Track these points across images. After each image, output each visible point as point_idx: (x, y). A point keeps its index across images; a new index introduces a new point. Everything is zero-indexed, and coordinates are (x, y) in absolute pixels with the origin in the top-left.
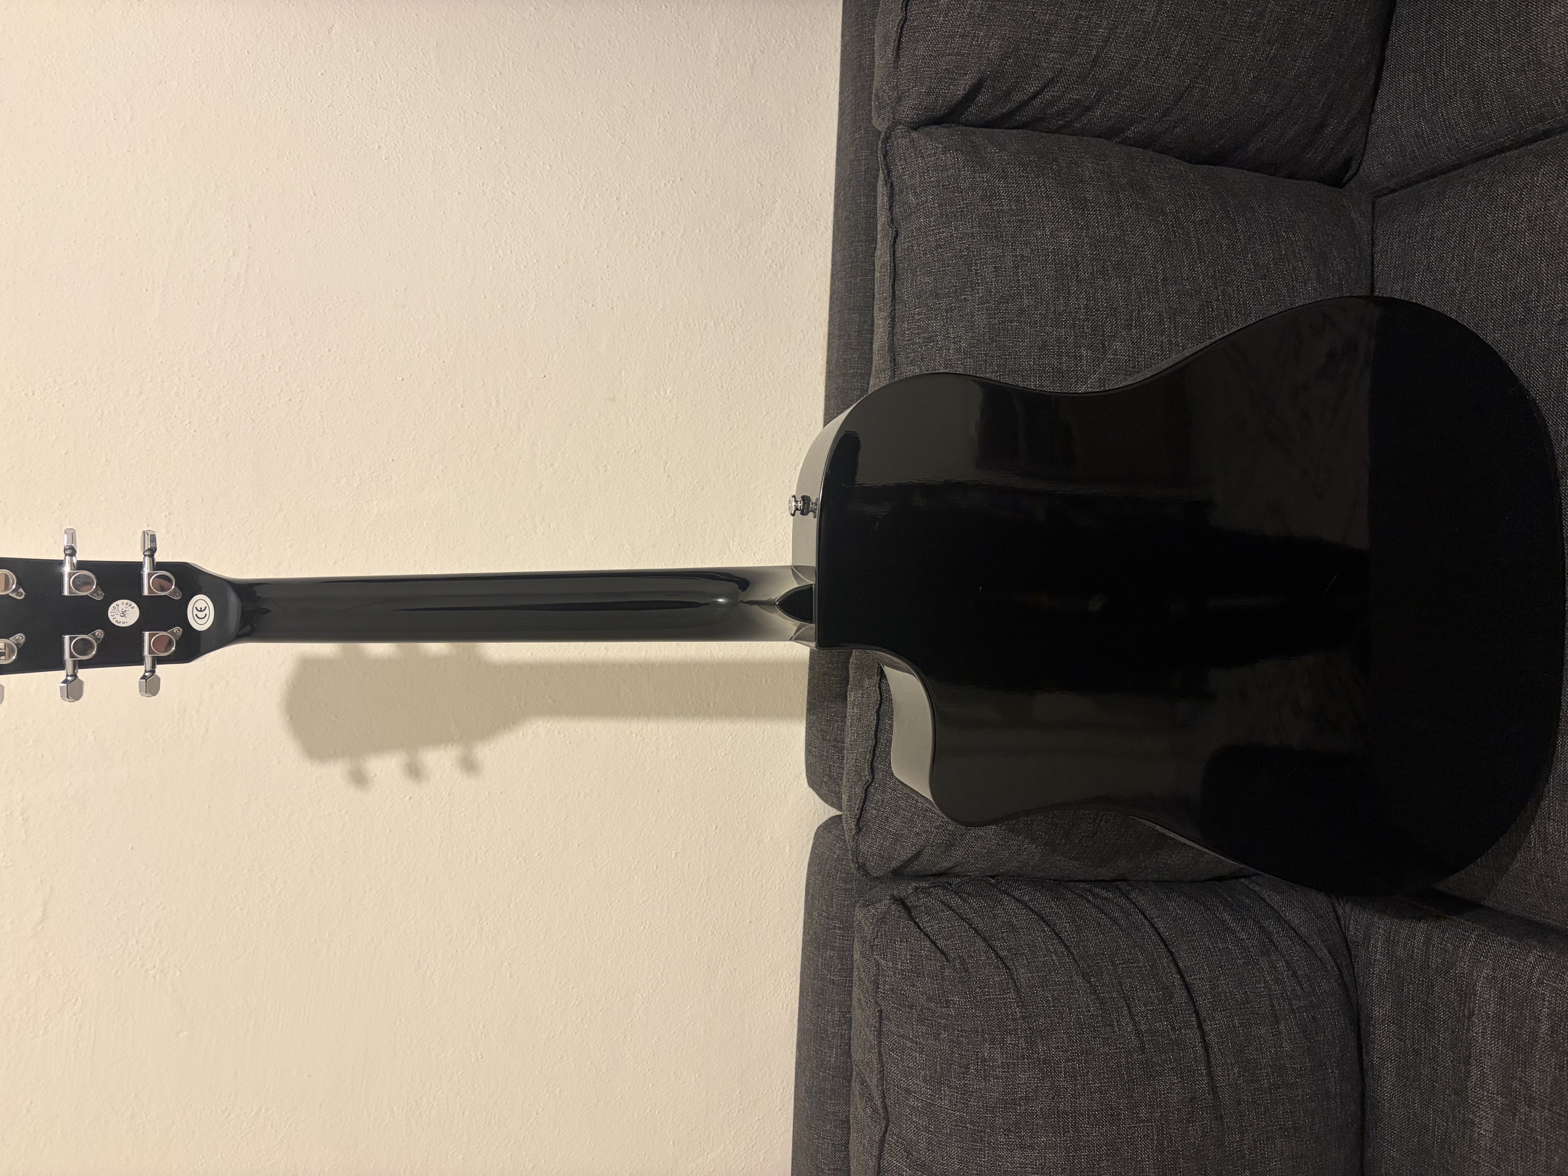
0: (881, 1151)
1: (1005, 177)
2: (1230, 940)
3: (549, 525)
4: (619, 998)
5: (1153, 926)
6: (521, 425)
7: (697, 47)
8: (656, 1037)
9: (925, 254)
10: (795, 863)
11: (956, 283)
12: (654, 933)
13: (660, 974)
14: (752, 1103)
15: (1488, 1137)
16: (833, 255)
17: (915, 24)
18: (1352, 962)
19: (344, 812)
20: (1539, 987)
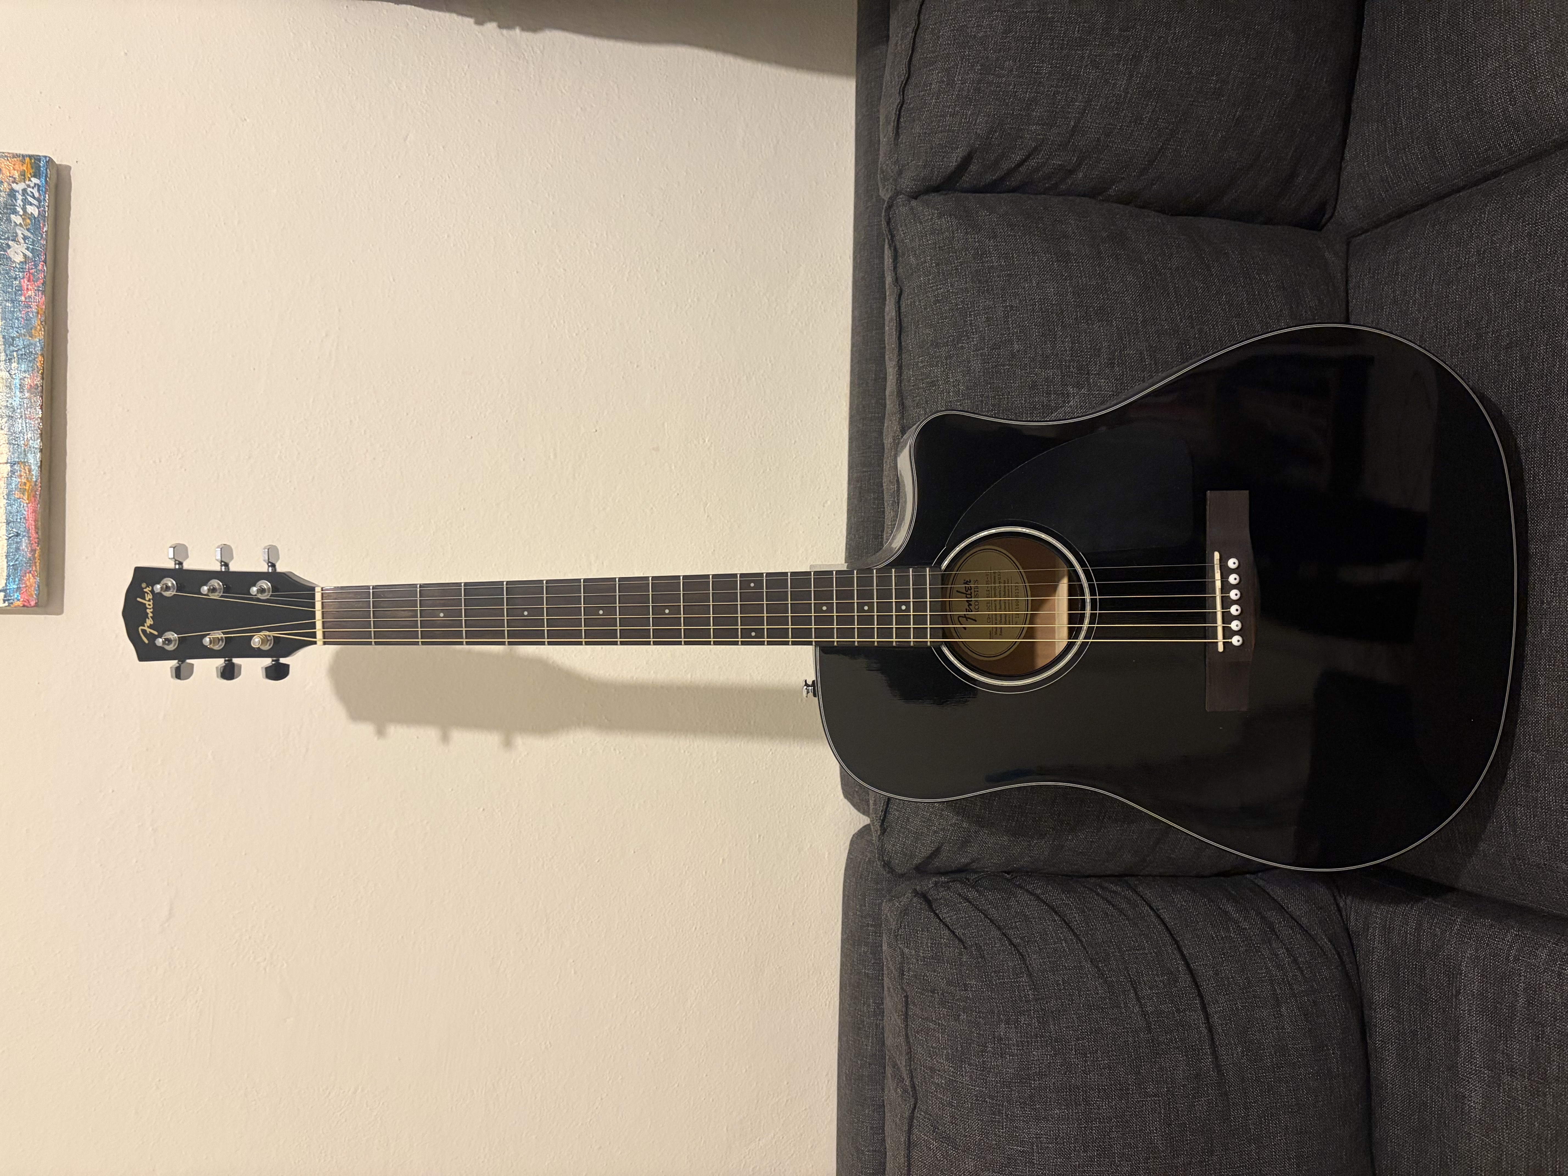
0: (911, 1126)
1: (995, 237)
2: (1233, 929)
3: (603, 563)
4: (674, 993)
5: (1158, 916)
6: (577, 475)
7: (726, 132)
8: (708, 1031)
9: (925, 309)
10: (834, 869)
11: (953, 333)
12: (705, 933)
13: (711, 972)
14: (799, 1094)
15: (1478, 1108)
16: (853, 311)
17: (912, 105)
18: (1354, 951)
19: (425, 822)
20: (1516, 963)
